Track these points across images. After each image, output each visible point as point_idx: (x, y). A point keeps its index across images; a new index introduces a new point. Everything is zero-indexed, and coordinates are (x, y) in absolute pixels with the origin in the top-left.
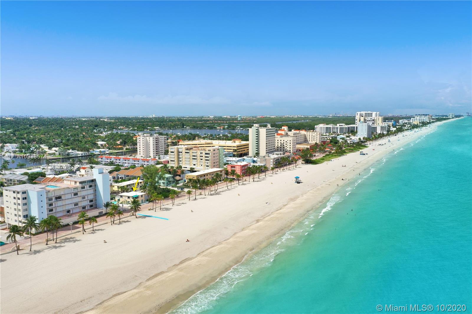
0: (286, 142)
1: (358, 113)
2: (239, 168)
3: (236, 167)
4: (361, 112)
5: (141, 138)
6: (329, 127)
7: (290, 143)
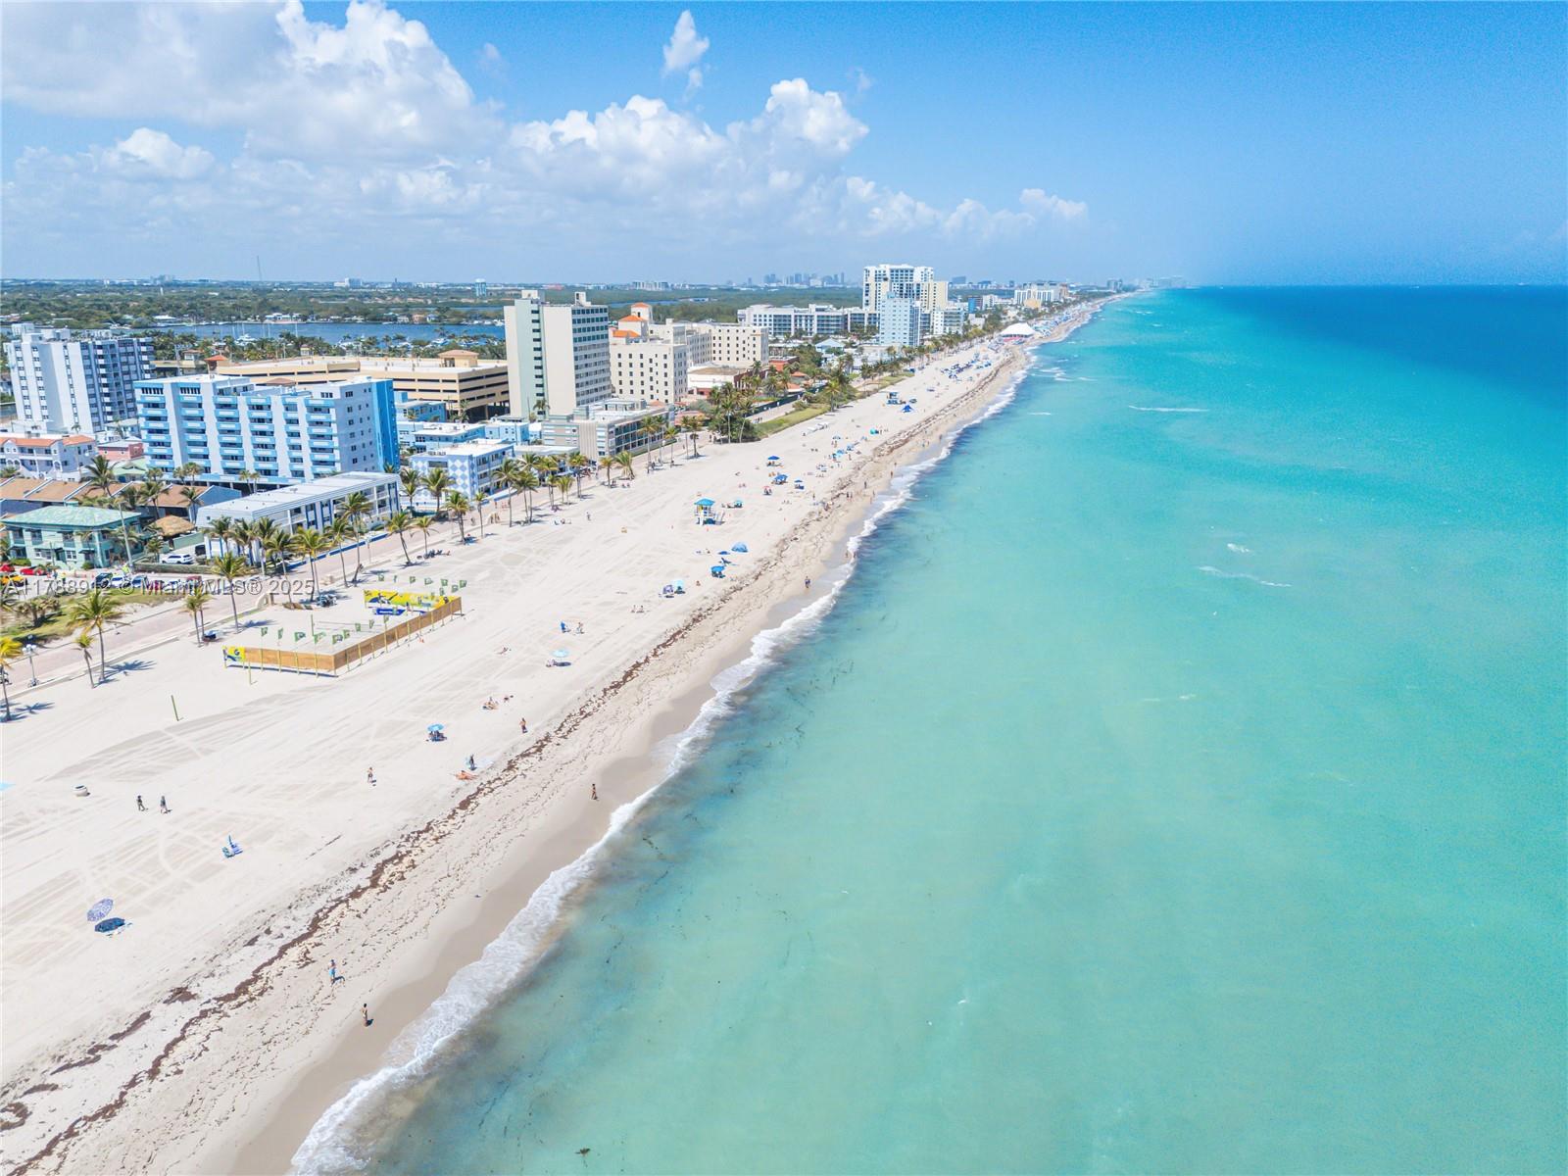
0: (651, 361)
1: (869, 268)
2: (463, 468)
4: (878, 266)
5: (27, 341)
7: (666, 366)
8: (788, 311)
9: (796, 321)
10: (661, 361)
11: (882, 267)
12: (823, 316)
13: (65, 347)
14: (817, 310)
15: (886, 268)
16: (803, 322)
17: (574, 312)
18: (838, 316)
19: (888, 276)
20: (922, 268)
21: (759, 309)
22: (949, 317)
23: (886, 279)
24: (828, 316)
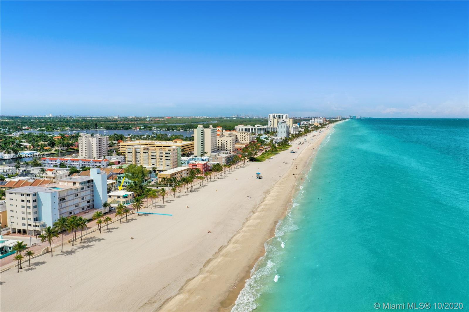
0: (226, 142)
1: (270, 115)
2: (200, 166)
3: (197, 165)
4: (273, 114)
5: (84, 138)
6: (248, 128)
7: (230, 143)
8: (249, 127)
9: (251, 129)
10: (229, 142)
11: (274, 115)
12: (259, 128)
13: (92, 139)
14: (257, 127)
15: (275, 115)
16: (254, 130)
17: (211, 130)
18: (263, 128)
19: (276, 117)
20: (286, 115)
21: (241, 126)
22: (295, 129)
23: (276, 118)
24: (261, 128)
